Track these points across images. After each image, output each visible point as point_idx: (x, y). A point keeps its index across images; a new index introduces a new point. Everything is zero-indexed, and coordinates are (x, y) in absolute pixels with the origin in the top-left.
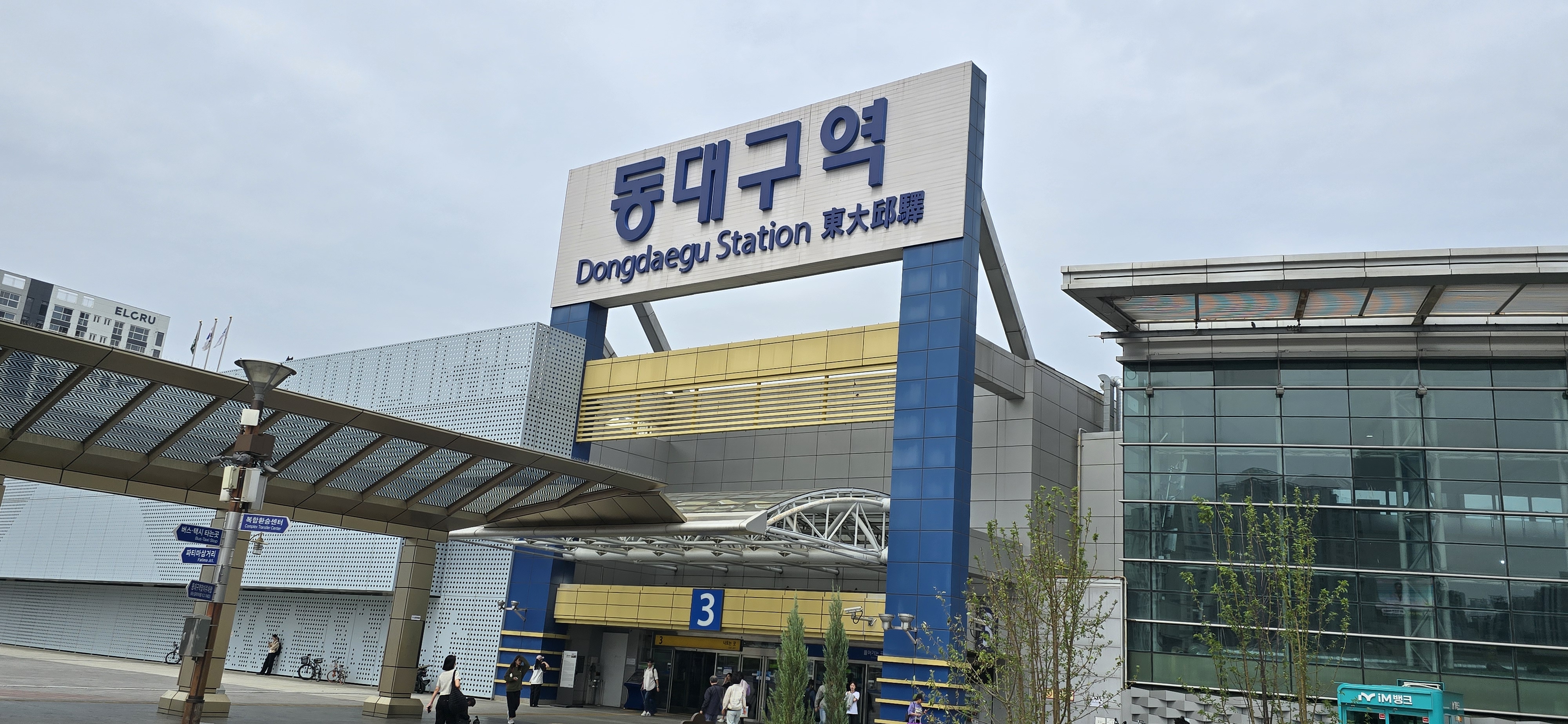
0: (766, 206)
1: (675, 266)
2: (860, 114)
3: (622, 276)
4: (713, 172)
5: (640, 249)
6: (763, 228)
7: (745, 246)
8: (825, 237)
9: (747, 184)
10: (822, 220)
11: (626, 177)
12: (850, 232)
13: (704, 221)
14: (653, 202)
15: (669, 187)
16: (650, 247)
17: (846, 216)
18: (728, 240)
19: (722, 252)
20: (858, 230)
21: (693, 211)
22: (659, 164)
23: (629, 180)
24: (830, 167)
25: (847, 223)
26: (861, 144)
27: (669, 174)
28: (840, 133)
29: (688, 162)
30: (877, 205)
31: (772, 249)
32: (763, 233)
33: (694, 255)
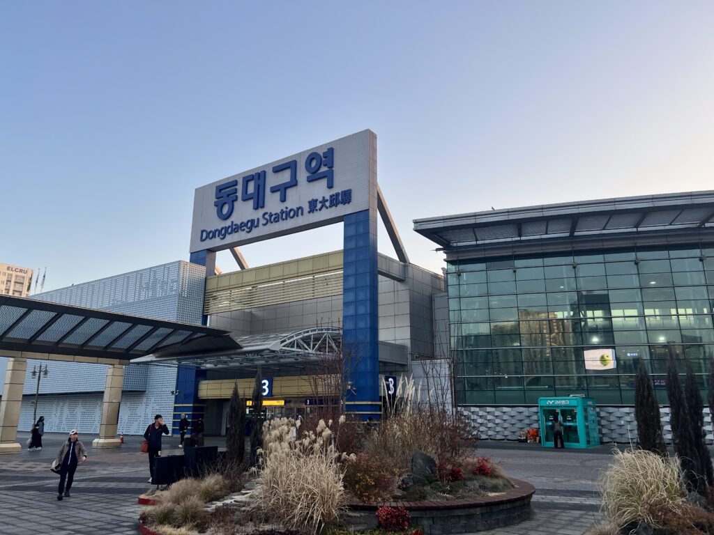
0: (283, 200)
1: (244, 230)
2: (322, 155)
3: (221, 237)
4: (259, 186)
5: (228, 223)
6: (282, 210)
7: (275, 218)
8: (309, 212)
9: (274, 190)
10: (308, 205)
11: (220, 190)
12: (320, 209)
13: (256, 207)
14: (233, 201)
15: (239, 194)
16: (232, 222)
17: (318, 202)
18: (267, 216)
19: (265, 222)
20: (324, 208)
21: (251, 203)
22: (235, 183)
23: (223, 191)
24: (310, 180)
25: (319, 206)
26: (324, 169)
27: (240, 187)
28: (314, 164)
29: (248, 181)
30: (331, 196)
31: (286, 219)
32: (282, 212)
33: (252, 224)
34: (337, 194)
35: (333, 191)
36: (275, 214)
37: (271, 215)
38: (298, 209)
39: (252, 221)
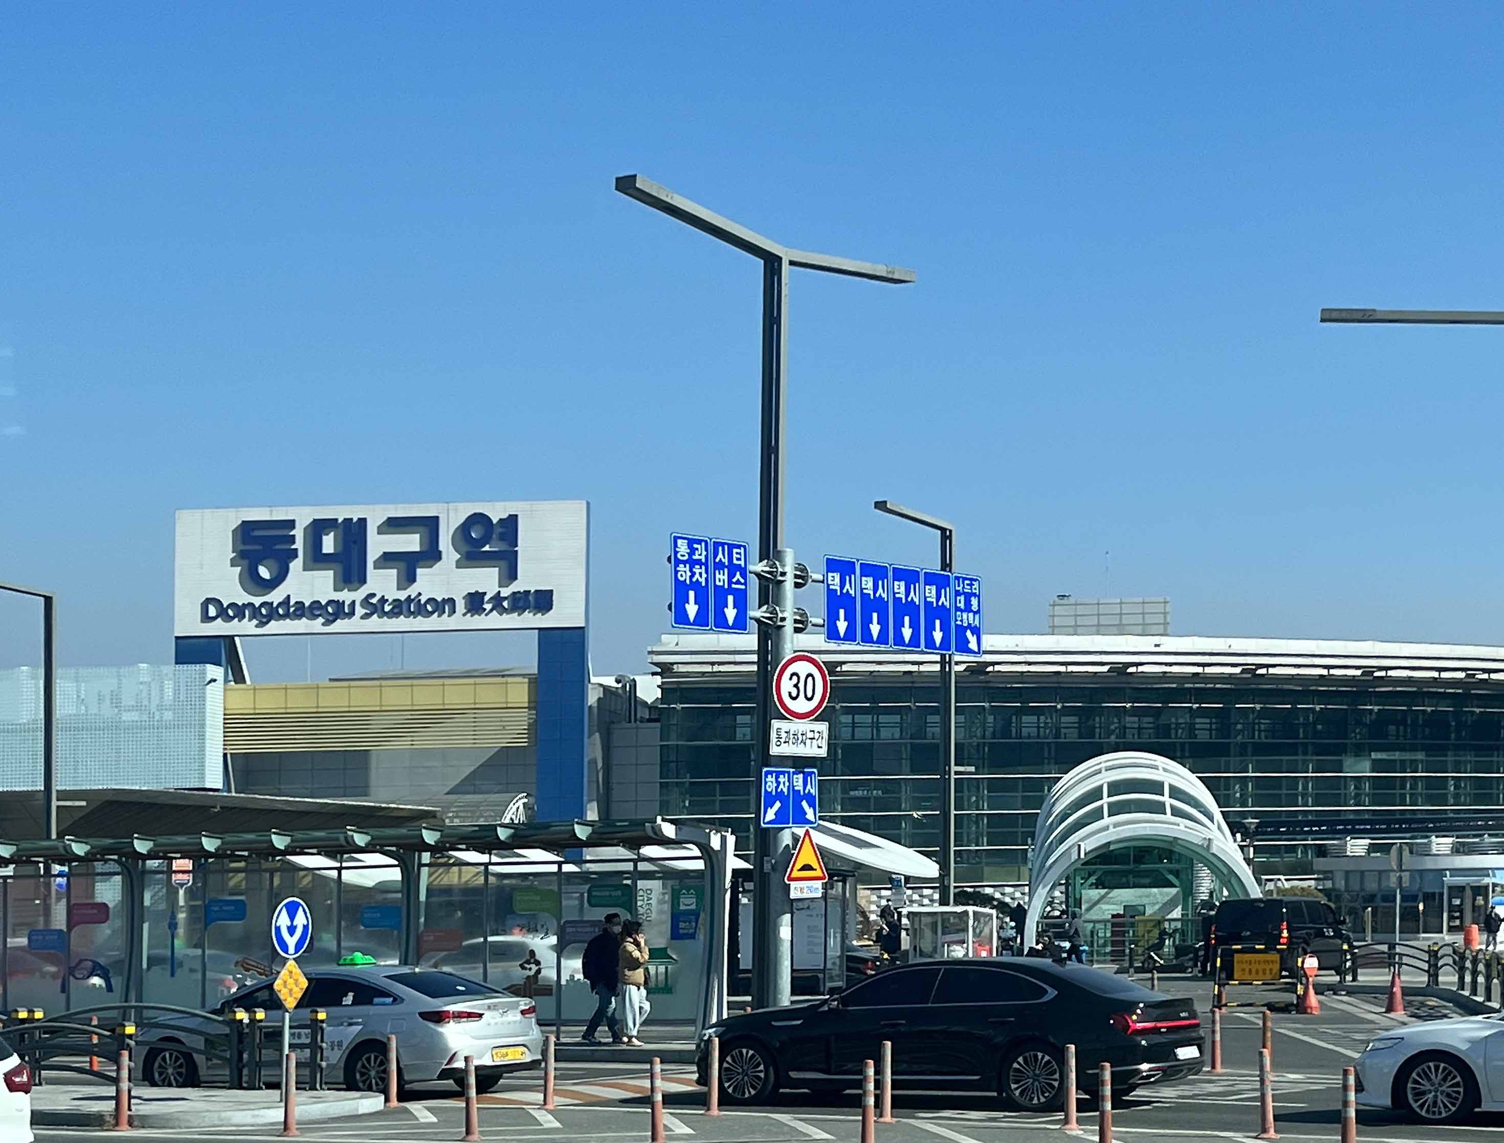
0: (409, 578)
1: (319, 615)
2: (496, 522)
3: (258, 619)
4: (354, 542)
5: (275, 597)
6: (408, 597)
7: (392, 608)
8: (467, 611)
9: (385, 561)
10: (465, 598)
11: (247, 530)
12: (491, 611)
14: (285, 558)
15: (299, 546)
16: (287, 596)
17: (487, 598)
18: (373, 601)
19: (368, 609)
20: (498, 610)
22: (287, 525)
23: (257, 532)
25: (488, 604)
27: (299, 534)
28: (476, 532)
29: (320, 529)
30: (514, 594)
31: (419, 614)
32: (410, 599)
33: (339, 611)
34: (527, 593)
35: (516, 587)
36: (394, 600)
37: (383, 600)
38: (444, 601)
39: (339, 605)
